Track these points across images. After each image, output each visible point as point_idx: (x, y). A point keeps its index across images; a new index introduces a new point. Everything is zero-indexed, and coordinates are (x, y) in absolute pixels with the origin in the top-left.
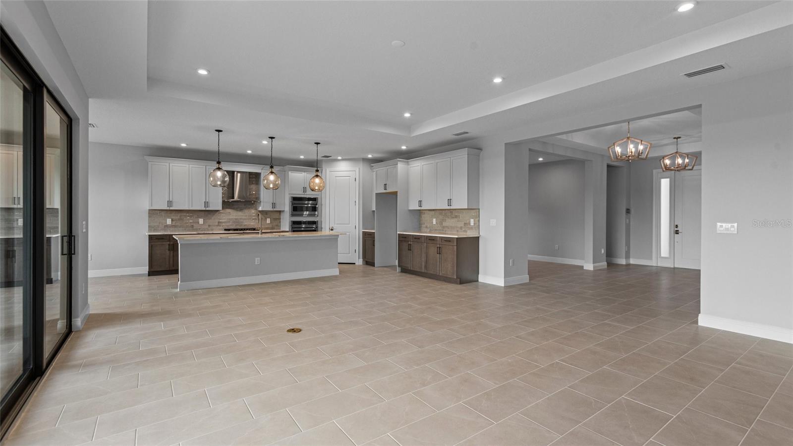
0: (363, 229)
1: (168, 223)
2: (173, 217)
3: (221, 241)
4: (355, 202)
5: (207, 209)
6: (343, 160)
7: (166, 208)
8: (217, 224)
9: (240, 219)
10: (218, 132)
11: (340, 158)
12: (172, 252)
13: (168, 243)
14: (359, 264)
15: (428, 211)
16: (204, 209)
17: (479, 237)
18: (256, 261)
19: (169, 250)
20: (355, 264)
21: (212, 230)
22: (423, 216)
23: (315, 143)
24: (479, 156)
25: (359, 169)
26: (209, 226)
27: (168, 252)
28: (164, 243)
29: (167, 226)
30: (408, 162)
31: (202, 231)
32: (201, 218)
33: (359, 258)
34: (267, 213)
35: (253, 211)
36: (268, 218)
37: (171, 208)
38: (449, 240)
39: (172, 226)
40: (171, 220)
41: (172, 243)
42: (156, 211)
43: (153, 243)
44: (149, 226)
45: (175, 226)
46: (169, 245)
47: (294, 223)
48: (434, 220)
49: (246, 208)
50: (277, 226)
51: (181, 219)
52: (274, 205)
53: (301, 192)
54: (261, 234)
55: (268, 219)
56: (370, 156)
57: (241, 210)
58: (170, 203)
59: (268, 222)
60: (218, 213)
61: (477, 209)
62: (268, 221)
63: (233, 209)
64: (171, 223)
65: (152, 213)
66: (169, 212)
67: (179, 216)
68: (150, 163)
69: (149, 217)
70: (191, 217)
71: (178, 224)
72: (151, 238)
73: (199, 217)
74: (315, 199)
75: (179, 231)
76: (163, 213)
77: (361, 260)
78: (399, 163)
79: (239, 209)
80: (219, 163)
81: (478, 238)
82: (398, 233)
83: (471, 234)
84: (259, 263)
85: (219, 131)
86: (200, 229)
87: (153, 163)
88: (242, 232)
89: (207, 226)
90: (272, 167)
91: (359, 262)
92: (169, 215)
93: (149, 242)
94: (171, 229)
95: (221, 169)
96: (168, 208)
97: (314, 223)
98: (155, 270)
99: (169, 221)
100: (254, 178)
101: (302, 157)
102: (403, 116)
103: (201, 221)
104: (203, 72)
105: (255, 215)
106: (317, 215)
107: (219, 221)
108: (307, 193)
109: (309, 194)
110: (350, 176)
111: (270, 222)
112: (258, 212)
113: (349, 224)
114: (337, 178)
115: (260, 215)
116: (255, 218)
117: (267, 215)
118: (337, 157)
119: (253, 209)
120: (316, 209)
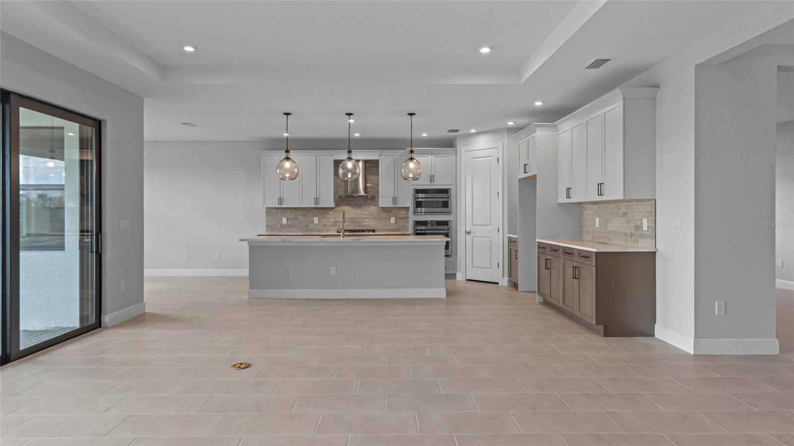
0: (508, 234)
1: (284, 223)
2: (290, 216)
3: (283, 244)
4: (498, 193)
5: (318, 206)
6: (478, 134)
8: (333, 224)
9: (359, 218)
10: (286, 116)
11: (473, 131)
14: (504, 285)
15: (590, 206)
16: (315, 206)
17: (655, 252)
18: (332, 270)
20: (498, 283)
21: (328, 231)
22: (585, 213)
23: (409, 114)
24: (655, 99)
25: (503, 143)
26: (324, 225)
29: (282, 226)
30: (555, 126)
31: (316, 232)
32: (316, 216)
33: (503, 277)
34: (391, 210)
35: (373, 207)
36: (392, 216)
37: (282, 206)
38: (585, 255)
39: (288, 226)
40: (286, 218)
42: (273, 210)
44: (267, 226)
45: (291, 226)
47: (417, 223)
48: (597, 219)
50: (404, 226)
51: (296, 218)
52: (395, 200)
53: (428, 182)
54: (343, 237)
55: (392, 218)
56: (511, 123)
57: (360, 207)
58: (280, 200)
59: (392, 222)
61: (652, 200)
62: (393, 220)
64: (286, 223)
65: (269, 210)
66: (285, 210)
67: (294, 214)
68: (262, 158)
69: (267, 215)
70: (304, 215)
71: (294, 223)
73: (314, 216)
74: (446, 191)
75: (294, 232)
76: (278, 212)
77: (506, 279)
78: (537, 129)
79: (357, 206)
80: (287, 151)
81: (653, 254)
82: (537, 240)
83: (643, 246)
85: (287, 114)
86: (315, 229)
87: (265, 158)
88: (352, 234)
89: (323, 226)
90: (350, 152)
91: (504, 282)
92: (285, 213)
94: (287, 229)
95: (290, 159)
96: (279, 206)
97: (446, 223)
99: (284, 221)
100: (371, 167)
101: (425, 135)
102: (479, 51)
103: (316, 220)
104: (189, 49)
105: (376, 213)
106: (449, 213)
107: (336, 220)
108: (436, 182)
109: (438, 185)
110: (491, 156)
111: (394, 222)
112: (380, 210)
113: (490, 225)
114: (474, 159)
115: (382, 212)
116: (376, 216)
117: (391, 212)
118: (470, 130)
119: (374, 205)
120: (446, 204)
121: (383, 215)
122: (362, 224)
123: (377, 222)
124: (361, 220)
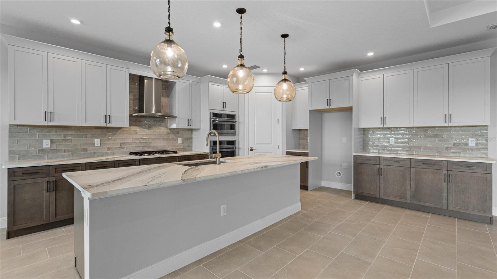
0: (286, 150)
1: (44, 147)
2: (52, 138)
4: (278, 120)
5: (109, 125)
7: (42, 122)
8: (119, 146)
9: (148, 139)
11: (265, 70)
12: (54, 193)
13: (47, 179)
16: (105, 125)
19: (49, 190)
21: (112, 154)
23: (282, 36)
26: (108, 148)
27: (46, 194)
28: (40, 180)
29: (42, 152)
30: (360, 74)
31: (98, 156)
32: (97, 138)
34: (178, 131)
35: (163, 129)
36: (180, 137)
37: (51, 124)
39: (52, 150)
40: (49, 141)
41: (53, 179)
42: (25, 128)
43: (16, 183)
44: (10, 152)
45: (57, 151)
46: (49, 182)
49: (155, 126)
50: (189, 146)
51: (67, 140)
52: (190, 122)
53: (221, 108)
55: (179, 139)
57: (149, 128)
58: (49, 115)
59: (179, 143)
60: (120, 131)
62: (180, 141)
63: (140, 126)
64: (49, 146)
65: (17, 130)
67: (63, 135)
68: (10, 48)
69: (10, 137)
71: (62, 147)
72: (12, 173)
73: (95, 137)
74: (232, 116)
75: (63, 158)
76: (35, 131)
78: (354, 74)
84: (225, 214)
87: (17, 48)
92: (47, 134)
93: (9, 181)
94: (51, 155)
96: (46, 124)
97: (232, 143)
98: (23, 227)
99: (46, 144)
101: (224, 66)
103: (97, 142)
105: (165, 134)
106: (234, 134)
107: (122, 142)
108: (226, 109)
109: (228, 111)
110: (272, 92)
111: (181, 143)
112: (169, 130)
113: (271, 144)
114: (256, 93)
115: (170, 133)
116: (165, 137)
117: (178, 133)
118: (263, 70)
119: (163, 127)
120: (232, 127)
121: (172, 136)
122: (152, 145)
123: (166, 143)
124: (150, 141)
